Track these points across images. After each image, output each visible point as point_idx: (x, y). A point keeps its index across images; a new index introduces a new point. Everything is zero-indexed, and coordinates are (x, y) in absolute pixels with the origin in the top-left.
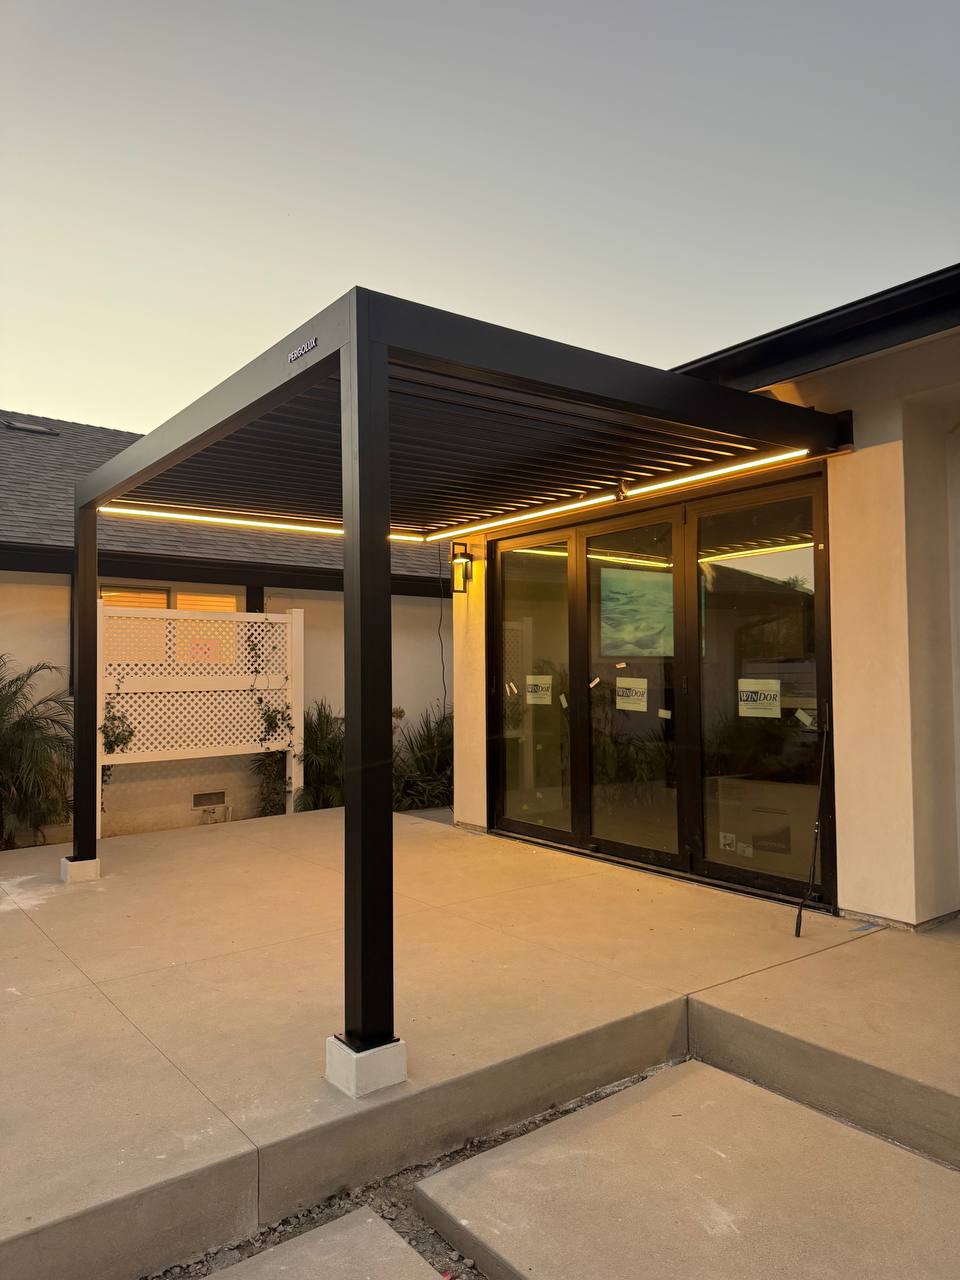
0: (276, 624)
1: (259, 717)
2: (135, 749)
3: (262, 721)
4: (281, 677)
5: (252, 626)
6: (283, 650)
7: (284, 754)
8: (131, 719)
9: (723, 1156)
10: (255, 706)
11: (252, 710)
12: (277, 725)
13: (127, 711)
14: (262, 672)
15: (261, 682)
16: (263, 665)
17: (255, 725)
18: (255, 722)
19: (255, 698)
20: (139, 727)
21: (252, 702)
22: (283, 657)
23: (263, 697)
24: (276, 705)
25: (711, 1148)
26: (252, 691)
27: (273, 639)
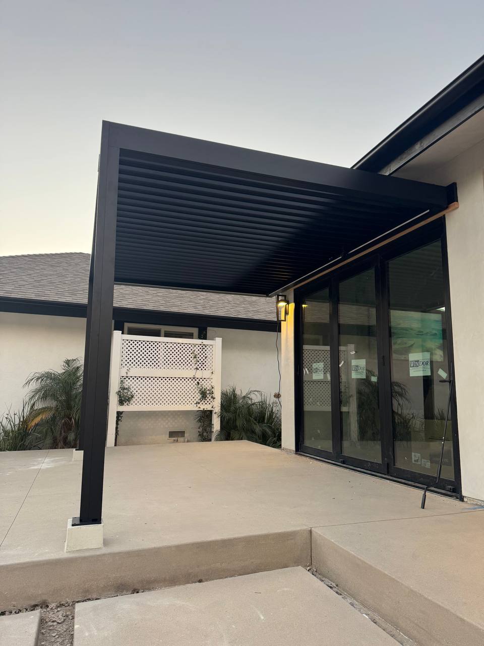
0: (207, 345)
1: (197, 392)
2: (134, 404)
3: (199, 394)
4: (210, 371)
5: (195, 346)
6: (211, 358)
7: (211, 412)
8: (133, 389)
9: (262, 618)
10: (196, 386)
11: (194, 388)
12: (206, 396)
13: (131, 385)
14: (200, 369)
15: (199, 374)
16: (200, 365)
17: (195, 396)
18: (195, 394)
19: (196, 382)
20: (137, 393)
21: (194, 384)
22: (211, 362)
23: (200, 382)
24: (206, 386)
25: (259, 613)
26: (194, 378)
27: (206, 352)
